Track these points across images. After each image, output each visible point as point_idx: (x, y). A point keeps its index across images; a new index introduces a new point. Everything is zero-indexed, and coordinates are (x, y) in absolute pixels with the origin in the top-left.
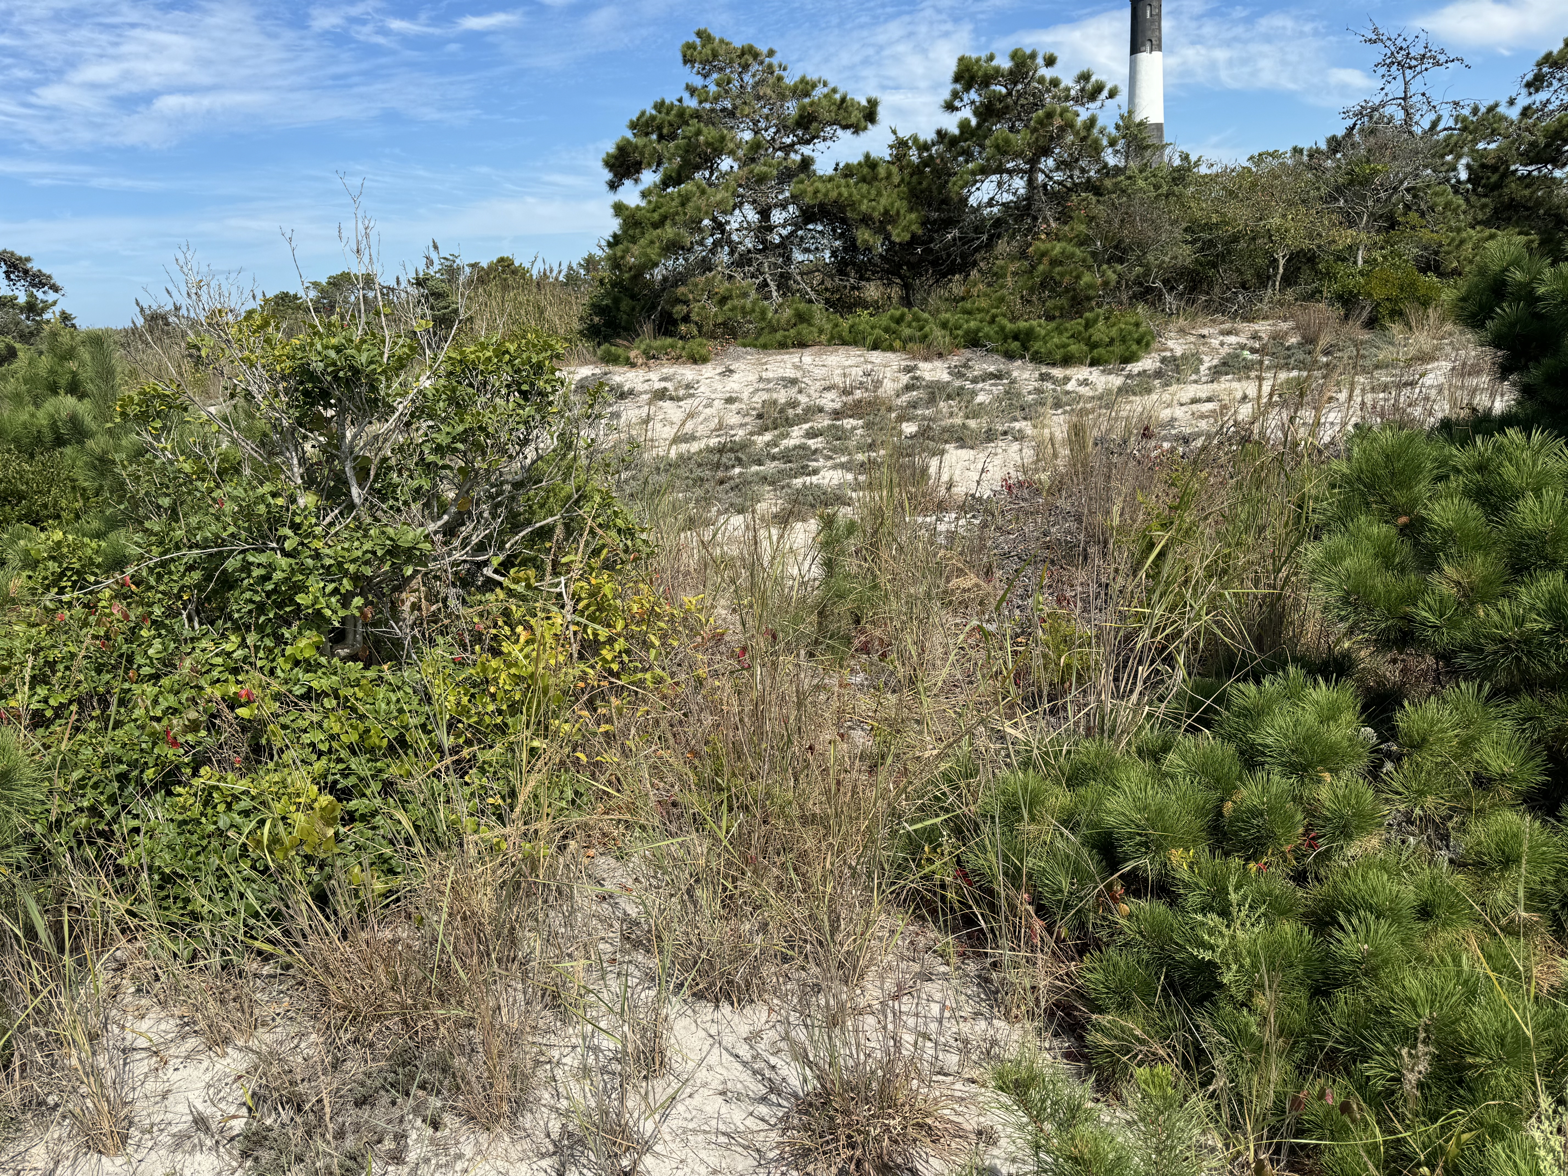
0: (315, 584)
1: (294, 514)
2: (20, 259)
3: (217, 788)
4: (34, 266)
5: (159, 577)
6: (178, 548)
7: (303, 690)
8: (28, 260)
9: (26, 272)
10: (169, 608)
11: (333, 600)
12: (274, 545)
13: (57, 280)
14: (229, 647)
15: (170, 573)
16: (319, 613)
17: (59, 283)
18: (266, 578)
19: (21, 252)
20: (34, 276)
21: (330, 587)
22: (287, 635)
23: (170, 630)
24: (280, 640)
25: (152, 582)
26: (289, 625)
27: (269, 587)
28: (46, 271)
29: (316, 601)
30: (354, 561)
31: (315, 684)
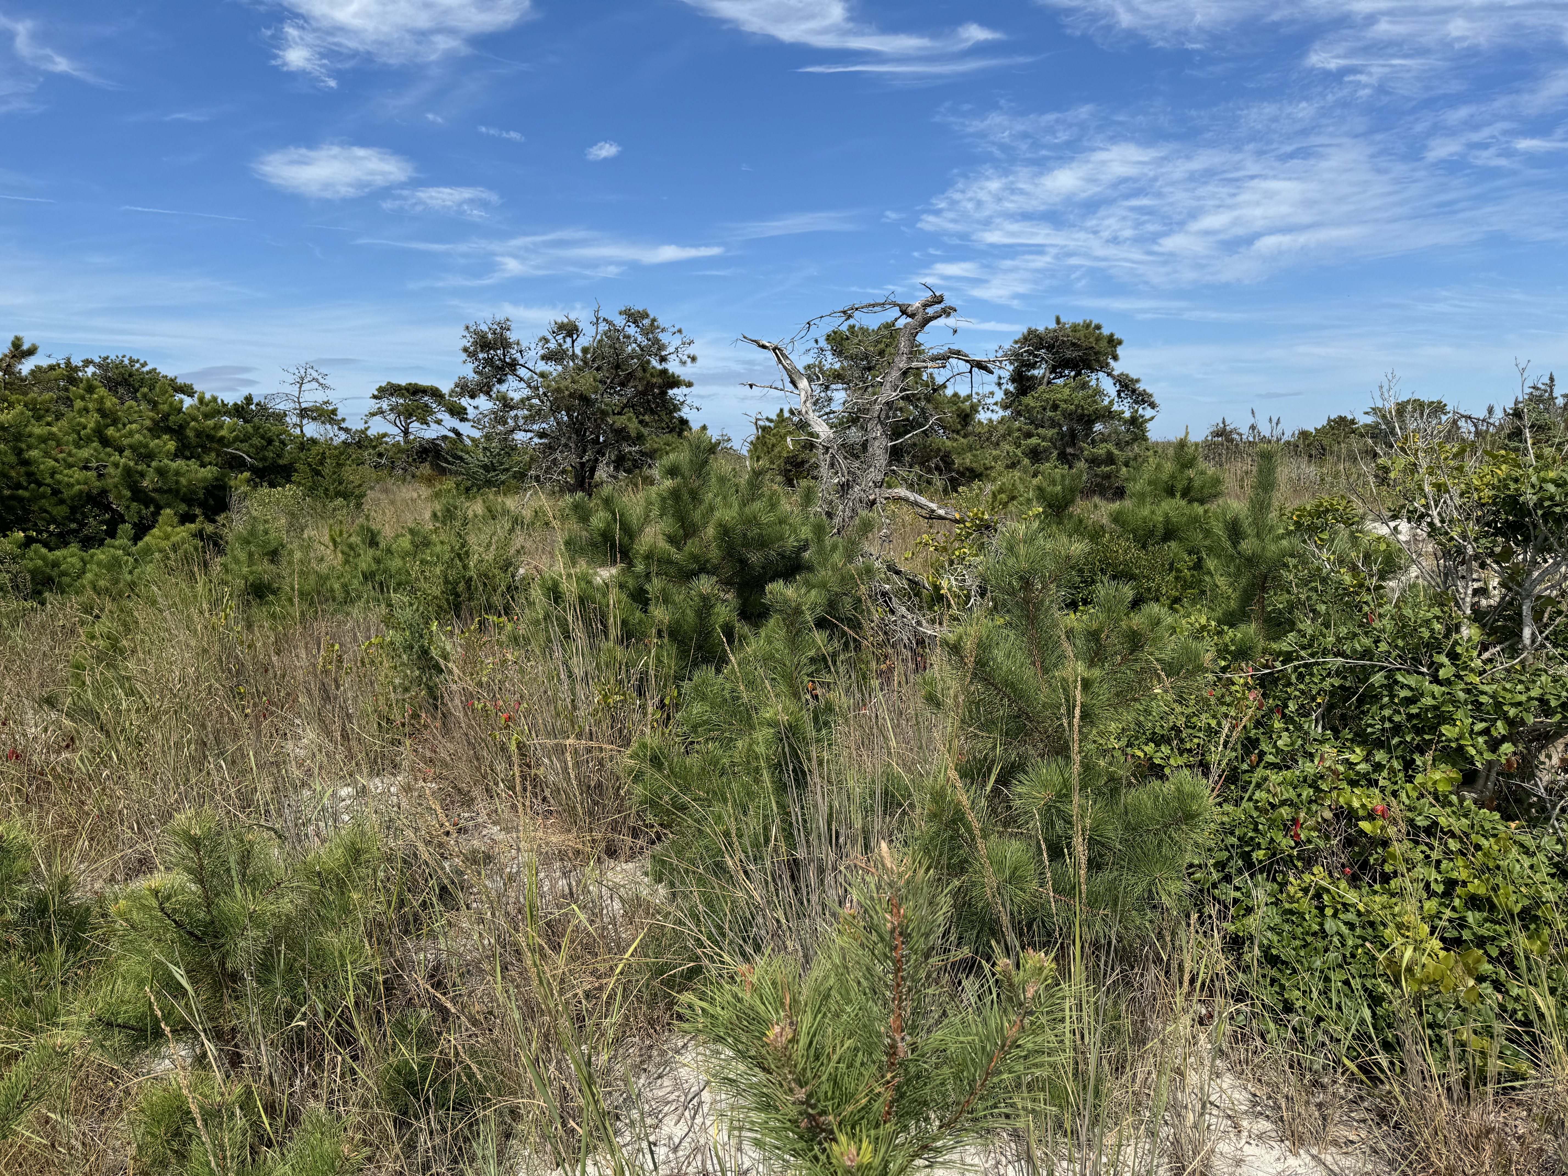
0: (1463, 718)
1: (1457, 642)
2: (1132, 380)
3: (1328, 891)
4: (1141, 387)
5: (1301, 677)
6: (1324, 655)
7: (1426, 823)
8: (1138, 381)
9: (1134, 391)
10: (1302, 706)
11: (1481, 740)
12: (1425, 670)
13: (1156, 399)
14: (1353, 758)
15: (1312, 675)
16: (1461, 748)
17: (1157, 402)
18: (1410, 701)
19: (1134, 375)
20: (1140, 394)
21: (1480, 726)
22: (1418, 763)
23: (1299, 728)
24: (1409, 765)
25: (1293, 678)
26: (1422, 753)
27: (1414, 710)
28: (1149, 390)
29: (1461, 737)
30: (1513, 705)
31: (1442, 821)
